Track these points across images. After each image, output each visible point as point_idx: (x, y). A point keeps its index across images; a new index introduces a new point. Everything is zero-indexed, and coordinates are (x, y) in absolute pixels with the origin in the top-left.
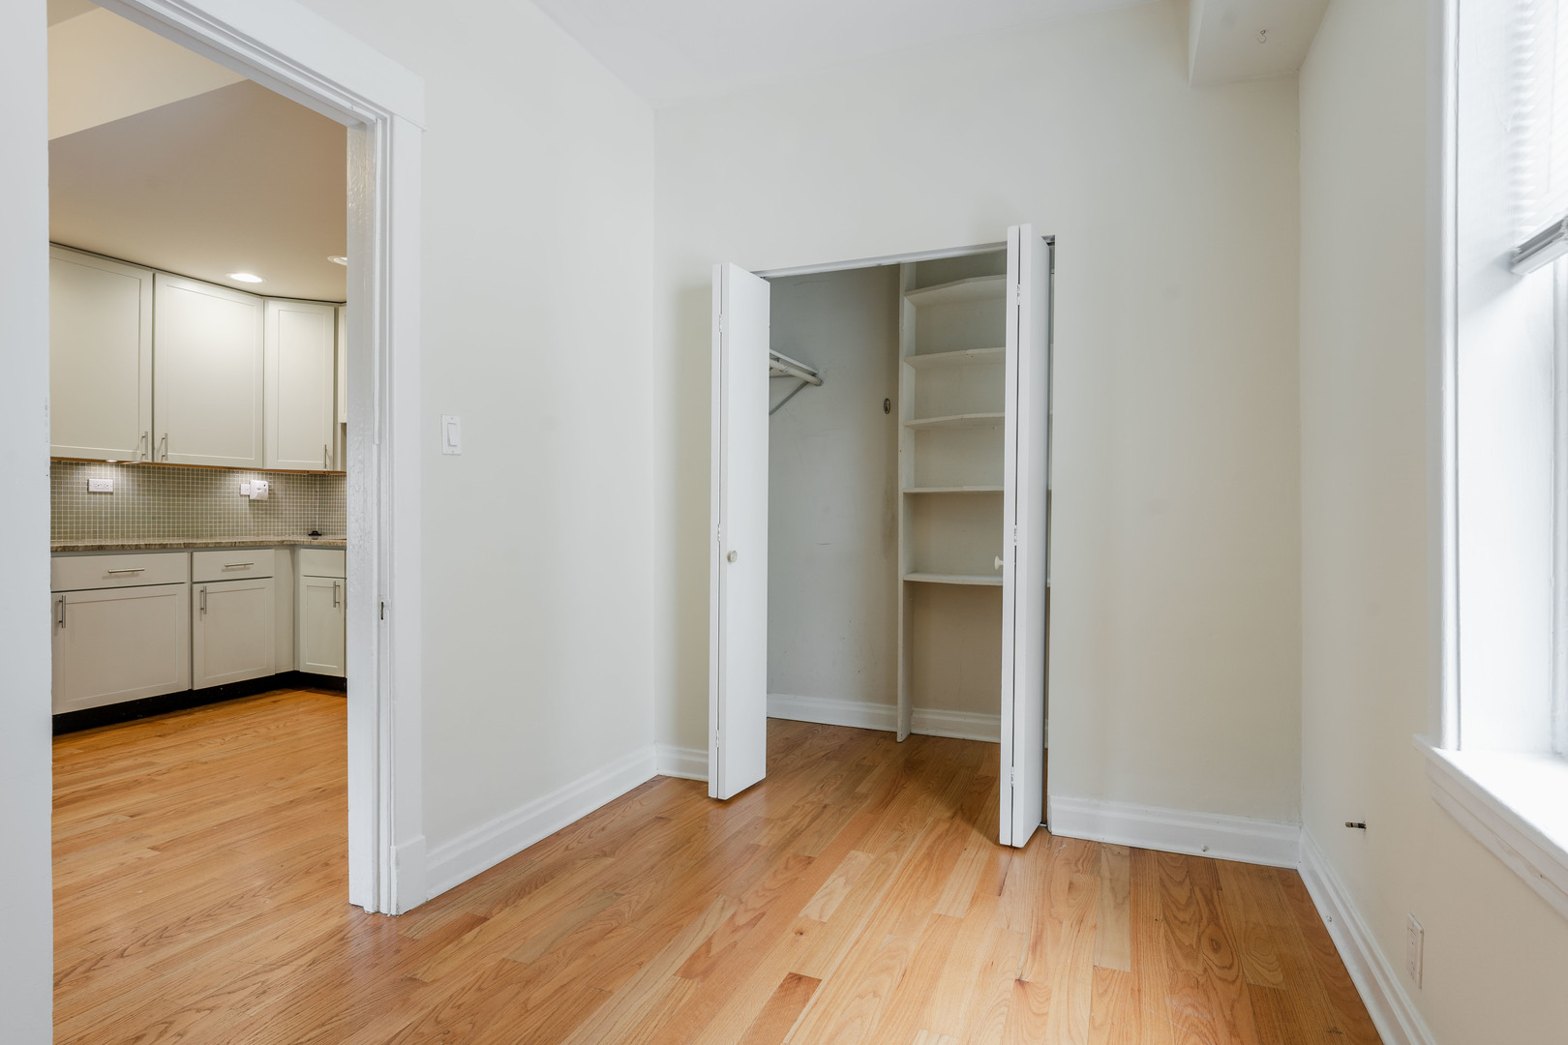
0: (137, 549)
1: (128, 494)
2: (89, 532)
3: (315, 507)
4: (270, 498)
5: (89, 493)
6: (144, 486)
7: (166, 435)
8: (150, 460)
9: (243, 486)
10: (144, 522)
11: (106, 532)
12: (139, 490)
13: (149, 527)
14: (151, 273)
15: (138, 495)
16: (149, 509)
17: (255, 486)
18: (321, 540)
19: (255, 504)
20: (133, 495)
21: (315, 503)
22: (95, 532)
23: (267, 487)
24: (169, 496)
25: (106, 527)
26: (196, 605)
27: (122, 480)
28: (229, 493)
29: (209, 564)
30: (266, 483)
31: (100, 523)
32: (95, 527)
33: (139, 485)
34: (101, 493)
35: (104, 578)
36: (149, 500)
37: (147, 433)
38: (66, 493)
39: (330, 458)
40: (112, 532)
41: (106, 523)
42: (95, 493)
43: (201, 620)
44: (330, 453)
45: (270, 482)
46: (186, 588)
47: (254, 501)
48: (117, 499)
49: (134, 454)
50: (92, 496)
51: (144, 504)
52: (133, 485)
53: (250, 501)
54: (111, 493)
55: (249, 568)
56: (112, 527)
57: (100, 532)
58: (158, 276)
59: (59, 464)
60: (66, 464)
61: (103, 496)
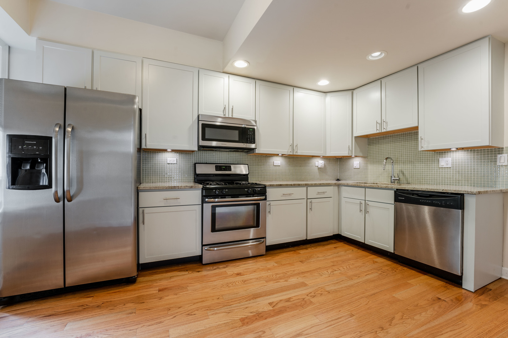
0: (291, 186)
1: (284, 166)
2: (274, 179)
3: (338, 170)
4: (324, 167)
5: (274, 166)
6: (288, 163)
7: (297, 144)
8: (292, 154)
9: (317, 163)
12: (287, 165)
13: (290, 177)
14: (293, 88)
15: (287, 166)
16: (290, 171)
17: (320, 163)
18: (340, 182)
19: (319, 169)
20: (285, 166)
21: (338, 169)
23: (324, 163)
24: (295, 166)
26: (308, 208)
27: (283, 161)
28: (312, 165)
29: (313, 192)
30: (323, 161)
31: (277, 176)
32: (275, 177)
33: (287, 163)
34: (277, 166)
35: (281, 196)
36: (290, 168)
37: (292, 144)
38: (268, 166)
39: (350, 151)
40: (280, 179)
42: (275, 166)
43: (310, 213)
44: (351, 149)
45: (324, 161)
46: (305, 200)
47: (319, 168)
48: (281, 168)
49: (288, 151)
50: (275, 167)
51: (288, 169)
52: (285, 163)
53: (318, 168)
54: (280, 166)
55: (325, 194)
56: (280, 177)
57: (277, 179)
58: (295, 88)
59: (266, 156)
60: (268, 156)
61: (278, 167)
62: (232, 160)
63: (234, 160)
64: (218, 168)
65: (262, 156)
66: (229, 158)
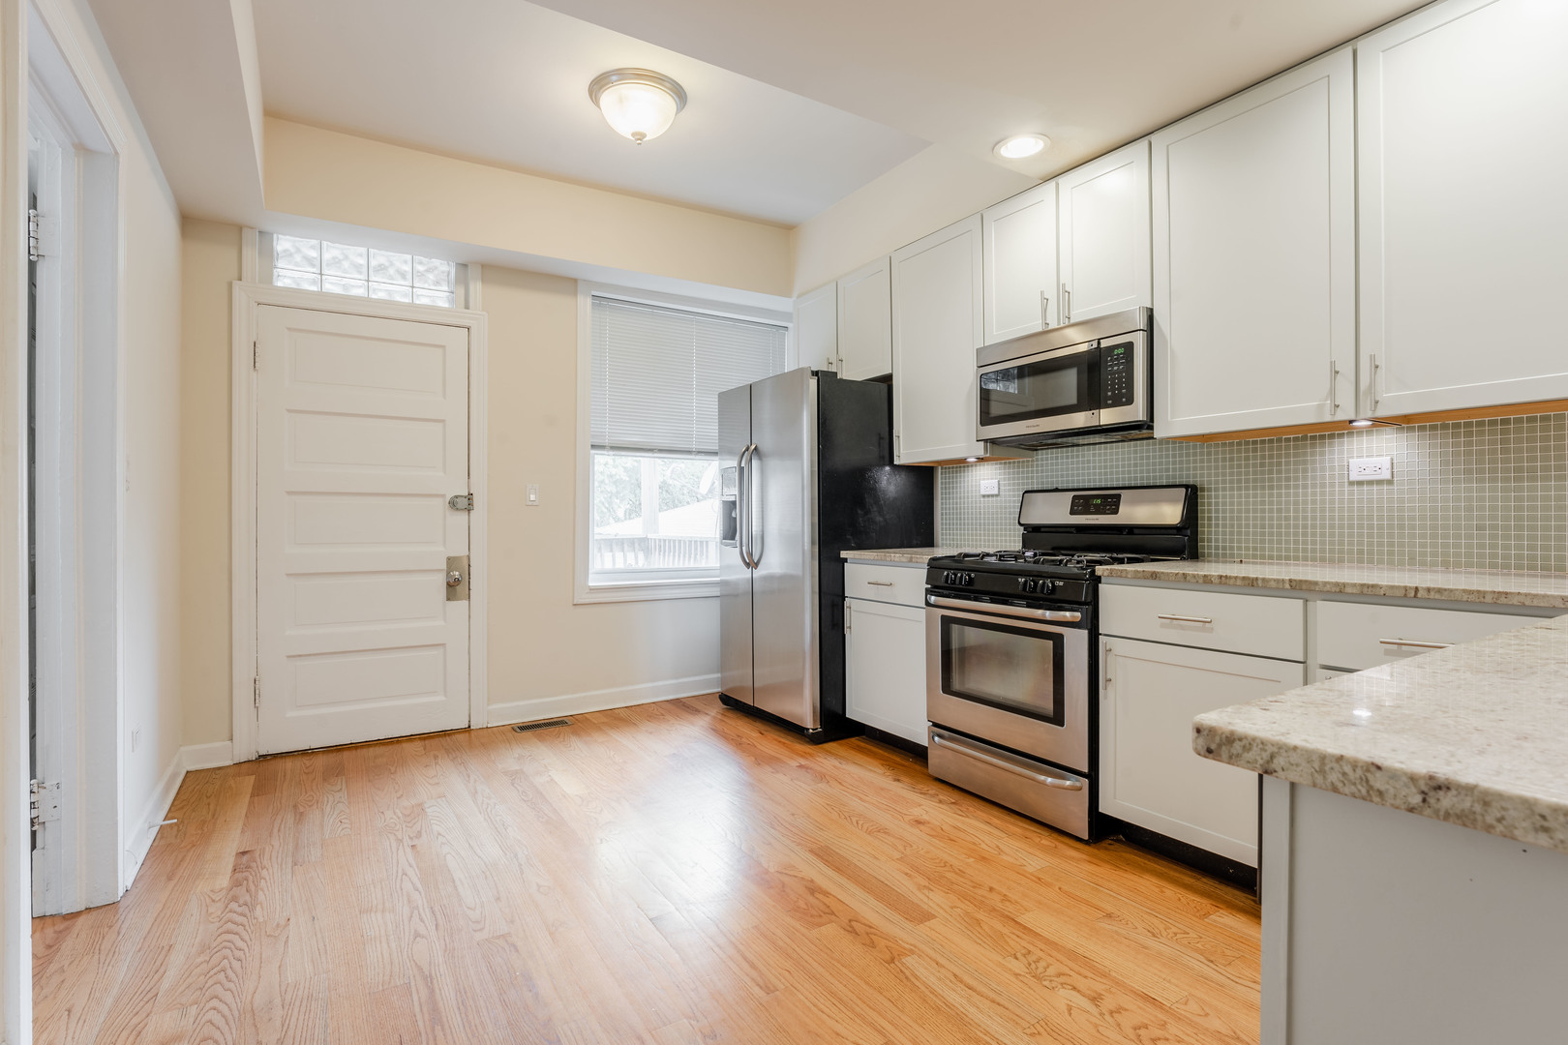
2: (1350, 552)
5: (1350, 484)
10: (1458, 537)
11: (1380, 553)
22: (1361, 552)
25: (1381, 544)
31: (1371, 535)
32: (1360, 543)
33: (1446, 463)
34: (1370, 483)
38: (1313, 486)
40: (1391, 553)
41: (1380, 535)
42: (1360, 483)
48: (1400, 492)
50: (1355, 488)
54: (1389, 482)
56: (1390, 544)
57: (1371, 553)
58: (1366, 44)
59: (1305, 438)
60: (1313, 438)
61: (1375, 487)
62: (1148, 471)
63: (1154, 471)
64: (1081, 504)
65: (1279, 440)
66: (1136, 465)
